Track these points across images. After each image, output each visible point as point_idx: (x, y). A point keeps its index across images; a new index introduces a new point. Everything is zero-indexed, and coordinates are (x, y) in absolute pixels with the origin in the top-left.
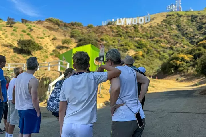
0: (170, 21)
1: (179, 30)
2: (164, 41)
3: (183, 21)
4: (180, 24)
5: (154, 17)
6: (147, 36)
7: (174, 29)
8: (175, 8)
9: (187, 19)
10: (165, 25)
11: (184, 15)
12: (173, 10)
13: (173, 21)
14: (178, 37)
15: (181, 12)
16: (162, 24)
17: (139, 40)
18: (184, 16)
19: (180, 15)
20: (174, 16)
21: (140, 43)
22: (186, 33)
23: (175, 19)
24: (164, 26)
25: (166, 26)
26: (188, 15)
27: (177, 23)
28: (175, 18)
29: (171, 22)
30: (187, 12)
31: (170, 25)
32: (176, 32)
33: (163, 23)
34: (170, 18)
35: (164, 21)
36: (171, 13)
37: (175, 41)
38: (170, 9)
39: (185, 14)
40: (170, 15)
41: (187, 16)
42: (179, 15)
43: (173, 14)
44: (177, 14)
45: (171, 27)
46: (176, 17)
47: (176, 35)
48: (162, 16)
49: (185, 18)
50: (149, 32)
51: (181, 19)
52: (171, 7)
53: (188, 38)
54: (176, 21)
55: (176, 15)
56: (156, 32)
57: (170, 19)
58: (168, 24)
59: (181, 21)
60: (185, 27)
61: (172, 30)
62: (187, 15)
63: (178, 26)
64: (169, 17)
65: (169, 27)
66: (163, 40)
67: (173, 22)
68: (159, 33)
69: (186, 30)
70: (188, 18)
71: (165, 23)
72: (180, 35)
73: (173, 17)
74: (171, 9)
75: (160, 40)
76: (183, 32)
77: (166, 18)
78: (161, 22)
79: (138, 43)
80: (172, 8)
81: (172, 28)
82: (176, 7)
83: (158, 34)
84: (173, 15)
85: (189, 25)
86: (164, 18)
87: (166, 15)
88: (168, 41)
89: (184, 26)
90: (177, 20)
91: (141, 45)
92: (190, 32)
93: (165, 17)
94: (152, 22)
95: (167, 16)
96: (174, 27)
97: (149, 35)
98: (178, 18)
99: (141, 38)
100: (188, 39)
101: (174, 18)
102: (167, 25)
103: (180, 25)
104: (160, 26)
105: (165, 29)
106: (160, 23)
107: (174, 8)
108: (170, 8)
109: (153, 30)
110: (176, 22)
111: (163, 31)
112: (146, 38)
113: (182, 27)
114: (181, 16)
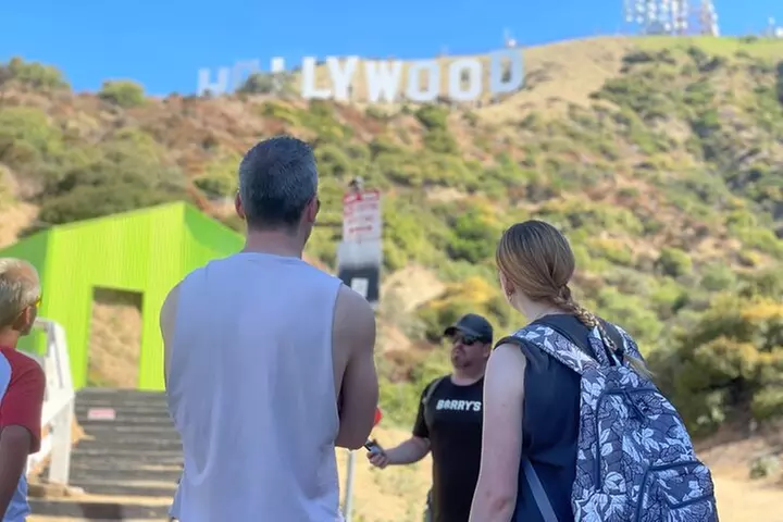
0: (650, 90)
1: (709, 154)
2: (620, 221)
3: (729, 94)
4: (714, 111)
5: (548, 65)
6: (508, 183)
7: (673, 143)
8: (675, 15)
9: (754, 85)
10: (618, 119)
11: (733, 61)
12: (667, 27)
13: (669, 95)
14: (703, 196)
15: (715, 44)
16: (596, 108)
17: (461, 206)
18: (735, 68)
19: (710, 58)
20: (672, 62)
21: (467, 225)
22: (755, 175)
23: (681, 82)
24: (609, 123)
25: (627, 122)
26: (760, 60)
27: (691, 110)
28: (675, 76)
29: (655, 102)
30: (749, 40)
31: (650, 117)
32: (690, 165)
33: (604, 103)
34: (648, 75)
35: (614, 90)
36: (651, 44)
37: (686, 225)
38: (644, 15)
39: (739, 55)
40: (643, 58)
41: (752, 69)
42: (703, 56)
43: (666, 51)
44: (692, 52)
45: (657, 131)
46: (685, 72)
47: (690, 186)
48: (596, 61)
49: (741, 77)
50: (523, 156)
51: (718, 81)
52: (652, 6)
53: (767, 203)
54: (683, 94)
55: (684, 60)
56: (562, 158)
57: (648, 83)
58: (637, 110)
59: (718, 98)
60: (745, 134)
61: (663, 149)
62: (753, 63)
63: (699, 128)
64: (639, 67)
65: (645, 128)
66: (610, 210)
67: (670, 103)
68: (587, 165)
69: (753, 153)
70: (757, 80)
71: (618, 103)
72: (717, 184)
73: (665, 68)
74: (652, 16)
75: (591, 213)
76: (734, 166)
77: (624, 70)
78: (595, 96)
79: (452, 224)
80: (658, 12)
81: (662, 136)
82: (681, 9)
83: (581, 170)
84: (663, 56)
85: (767, 126)
86: (612, 73)
87: (619, 54)
88: (643, 220)
89: (739, 128)
90: (689, 89)
91: (473, 236)
92: (774, 168)
93: (619, 65)
94: (538, 95)
95: (631, 60)
96: (679, 132)
97: (521, 178)
98: (696, 76)
99: (471, 190)
100: (766, 210)
101: (670, 78)
102: (631, 114)
103: (710, 120)
104: (585, 123)
105: (615, 145)
106: (587, 103)
107: (670, 13)
108: (647, 10)
109: (545, 147)
110: (688, 101)
111: (605, 152)
112: (500, 191)
113: (727, 136)
114: (715, 64)
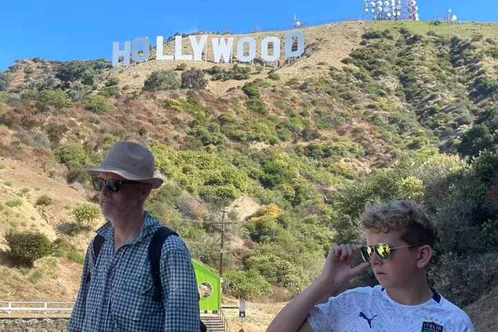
0: (377, 56)
1: (409, 97)
3: (422, 59)
4: (412, 70)
5: (320, 40)
7: (388, 90)
9: (437, 52)
10: (358, 76)
11: (426, 37)
12: (389, 15)
13: (388, 59)
15: (417, 27)
16: (345, 69)
18: (427, 42)
19: (412, 36)
20: (391, 38)
22: (432, 111)
23: (395, 51)
24: (352, 78)
25: (363, 78)
26: (441, 37)
27: (401, 69)
28: (392, 44)
29: (379, 64)
31: (376, 75)
33: (351, 66)
34: (376, 46)
35: (357, 57)
36: (379, 27)
38: (375, 8)
39: (429, 34)
40: (375, 36)
41: (436, 42)
42: (409, 34)
43: (387, 31)
44: (402, 31)
45: (379, 83)
46: (398, 44)
47: (395, 120)
48: (347, 38)
49: (430, 47)
51: (416, 51)
54: (396, 58)
55: (397, 36)
56: (322, 109)
57: (376, 51)
58: (369, 69)
59: (415, 61)
60: (429, 86)
61: (382, 95)
62: (437, 38)
63: (404, 80)
64: (372, 41)
65: (373, 82)
67: (388, 63)
68: (337, 113)
69: (432, 98)
70: (439, 49)
71: (358, 65)
73: (387, 42)
74: (380, 9)
76: (423, 105)
77: (363, 43)
78: (345, 61)
80: (383, 6)
81: (383, 86)
82: (397, 4)
83: (333, 116)
84: (386, 34)
85: (443, 80)
86: (354, 45)
87: (361, 33)
89: (426, 81)
90: (400, 55)
93: (359, 40)
94: (311, 61)
95: (367, 36)
96: (392, 83)
97: (300, 126)
98: (404, 47)
100: (436, 134)
101: (389, 48)
102: (367, 74)
103: (410, 76)
104: (339, 79)
105: (356, 93)
106: (340, 66)
107: (391, 7)
108: (377, 5)
110: (399, 63)
111: (348, 97)
112: (288, 135)
113: (419, 86)
114: (415, 39)
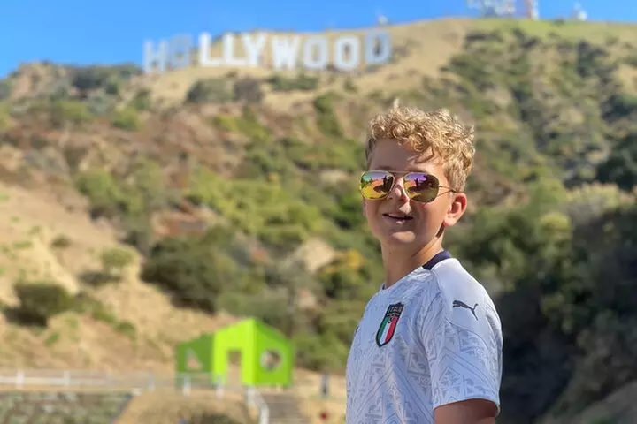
0: (483, 64)
1: (524, 116)
3: (542, 67)
4: (529, 82)
5: (411, 43)
7: (498, 108)
9: (561, 60)
10: (460, 89)
11: (546, 40)
13: (497, 68)
14: (516, 156)
15: (535, 25)
16: (444, 80)
18: (547, 47)
19: (529, 38)
20: (500, 40)
21: (347, 201)
22: (554, 135)
23: (507, 56)
24: (453, 92)
25: (466, 91)
27: (514, 80)
28: (504, 48)
29: (487, 74)
31: (483, 87)
32: (512, 125)
33: (450, 76)
34: (483, 51)
35: (458, 64)
36: (487, 26)
37: (498, 184)
39: (552, 35)
40: (480, 37)
41: (560, 47)
42: (524, 36)
43: (497, 32)
44: (516, 32)
45: (487, 98)
46: (511, 48)
47: (504, 146)
48: (445, 40)
49: (552, 54)
51: (535, 57)
53: (561, 159)
54: (508, 67)
55: (509, 38)
57: (482, 58)
58: (473, 80)
59: (534, 71)
60: (551, 102)
61: (490, 113)
62: (560, 42)
63: (519, 95)
64: (477, 45)
65: (478, 97)
69: (555, 117)
70: (563, 56)
71: (459, 74)
72: (525, 142)
73: (496, 46)
76: (541, 126)
77: (466, 47)
78: (443, 69)
81: (491, 102)
84: (495, 36)
85: (566, 94)
86: (454, 49)
87: (463, 32)
89: (546, 96)
90: (514, 62)
92: (570, 130)
93: (461, 42)
94: (399, 69)
95: (473, 37)
96: (502, 98)
98: (518, 52)
100: (558, 163)
101: (498, 54)
102: (471, 87)
103: (527, 89)
106: (436, 75)
110: (512, 73)
113: (537, 102)
114: (533, 42)
